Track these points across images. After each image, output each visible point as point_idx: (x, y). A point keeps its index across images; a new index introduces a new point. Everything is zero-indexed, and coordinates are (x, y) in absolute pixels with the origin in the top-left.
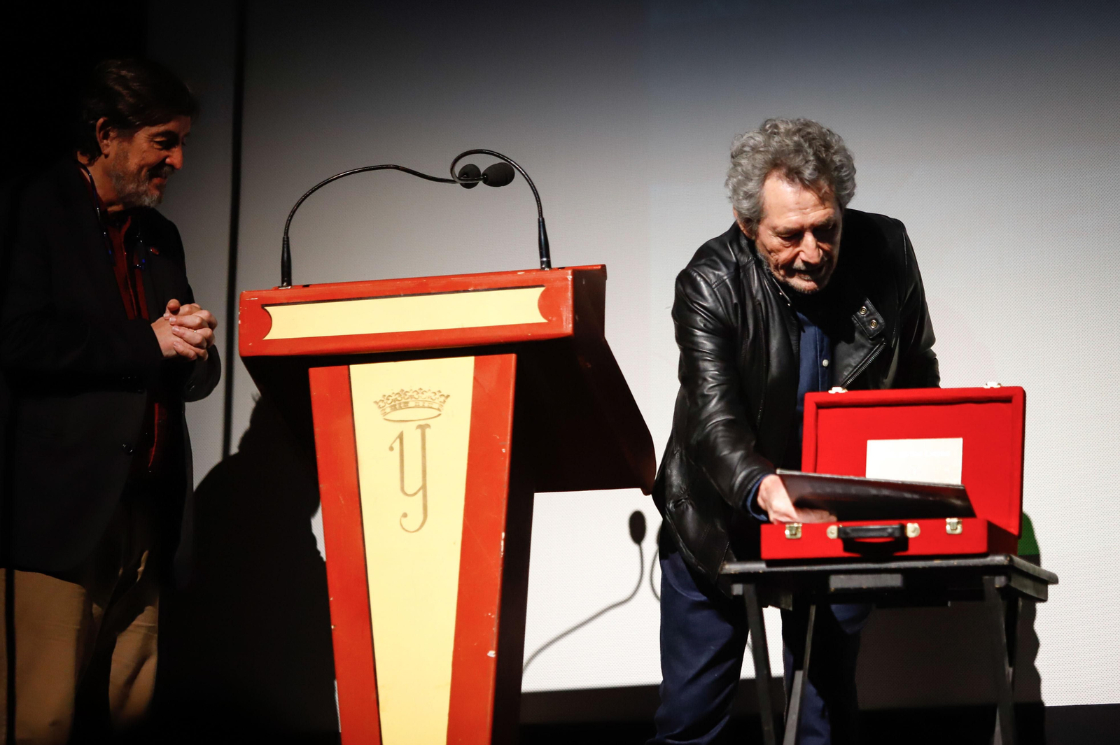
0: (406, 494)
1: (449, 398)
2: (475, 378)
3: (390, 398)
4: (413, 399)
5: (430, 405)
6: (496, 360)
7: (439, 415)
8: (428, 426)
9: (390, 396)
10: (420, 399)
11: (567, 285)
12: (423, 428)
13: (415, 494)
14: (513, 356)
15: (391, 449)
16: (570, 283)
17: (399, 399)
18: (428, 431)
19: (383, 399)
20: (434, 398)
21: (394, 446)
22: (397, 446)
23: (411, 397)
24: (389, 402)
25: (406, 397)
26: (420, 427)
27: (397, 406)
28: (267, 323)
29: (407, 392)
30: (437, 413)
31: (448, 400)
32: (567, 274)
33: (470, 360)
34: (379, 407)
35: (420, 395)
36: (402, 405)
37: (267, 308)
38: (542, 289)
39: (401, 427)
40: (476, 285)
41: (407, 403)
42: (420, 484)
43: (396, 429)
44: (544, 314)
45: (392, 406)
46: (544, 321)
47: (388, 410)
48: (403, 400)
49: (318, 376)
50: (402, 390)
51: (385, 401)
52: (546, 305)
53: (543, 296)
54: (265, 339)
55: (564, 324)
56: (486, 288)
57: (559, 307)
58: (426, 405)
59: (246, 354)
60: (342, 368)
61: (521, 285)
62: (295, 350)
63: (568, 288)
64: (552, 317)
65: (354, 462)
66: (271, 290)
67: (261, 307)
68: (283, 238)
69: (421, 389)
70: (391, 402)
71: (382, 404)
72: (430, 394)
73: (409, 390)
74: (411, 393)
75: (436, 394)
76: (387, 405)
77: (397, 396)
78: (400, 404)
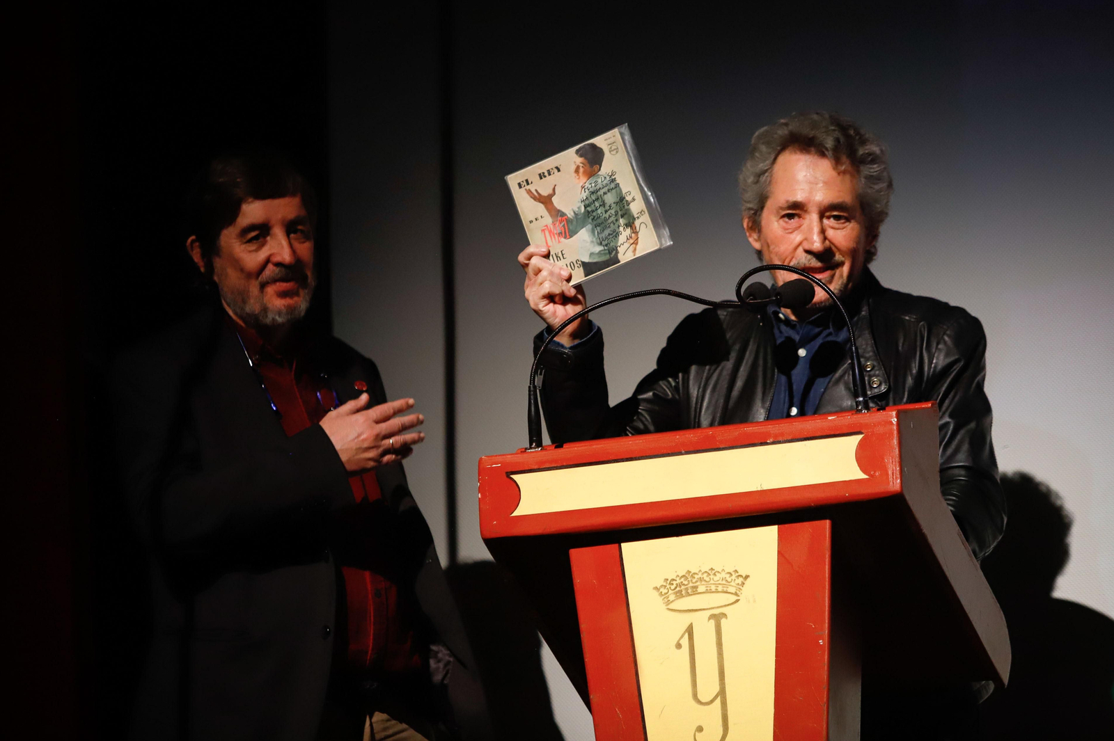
0: (700, 702)
1: (748, 579)
2: (779, 553)
3: (675, 583)
4: (703, 583)
5: (725, 589)
6: (806, 530)
7: (737, 601)
8: (724, 615)
9: (673, 580)
10: (712, 582)
11: (891, 431)
12: (717, 618)
13: (712, 701)
14: (827, 523)
15: (679, 646)
16: (895, 428)
17: (686, 583)
18: (723, 621)
19: (665, 584)
20: (729, 580)
21: (681, 642)
22: (685, 642)
23: (701, 579)
24: (673, 587)
25: (694, 581)
26: (712, 617)
27: (683, 592)
28: (515, 495)
29: (695, 573)
30: (734, 598)
31: (748, 582)
32: (892, 417)
33: (772, 531)
34: (661, 594)
35: (712, 577)
36: (690, 591)
37: (515, 477)
38: (860, 437)
39: (686, 620)
40: (776, 436)
41: (696, 587)
42: (717, 689)
43: (684, 621)
44: (864, 469)
45: (676, 593)
46: (865, 476)
47: (672, 597)
48: (691, 585)
49: (581, 558)
50: (689, 572)
51: (668, 586)
52: (864, 457)
53: (861, 446)
54: (513, 515)
55: (891, 479)
56: (790, 438)
57: (883, 459)
58: (720, 589)
59: (488, 535)
60: (612, 548)
61: (832, 433)
62: (552, 528)
63: (892, 434)
64: (875, 472)
65: (633, 665)
66: (516, 454)
67: (505, 474)
68: (529, 387)
69: (712, 569)
70: (676, 588)
71: (664, 591)
72: (723, 575)
73: (697, 572)
74: (700, 575)
75: (731, 574)
76: (670, 592)
77: (682, 580)
78: (687, 589)
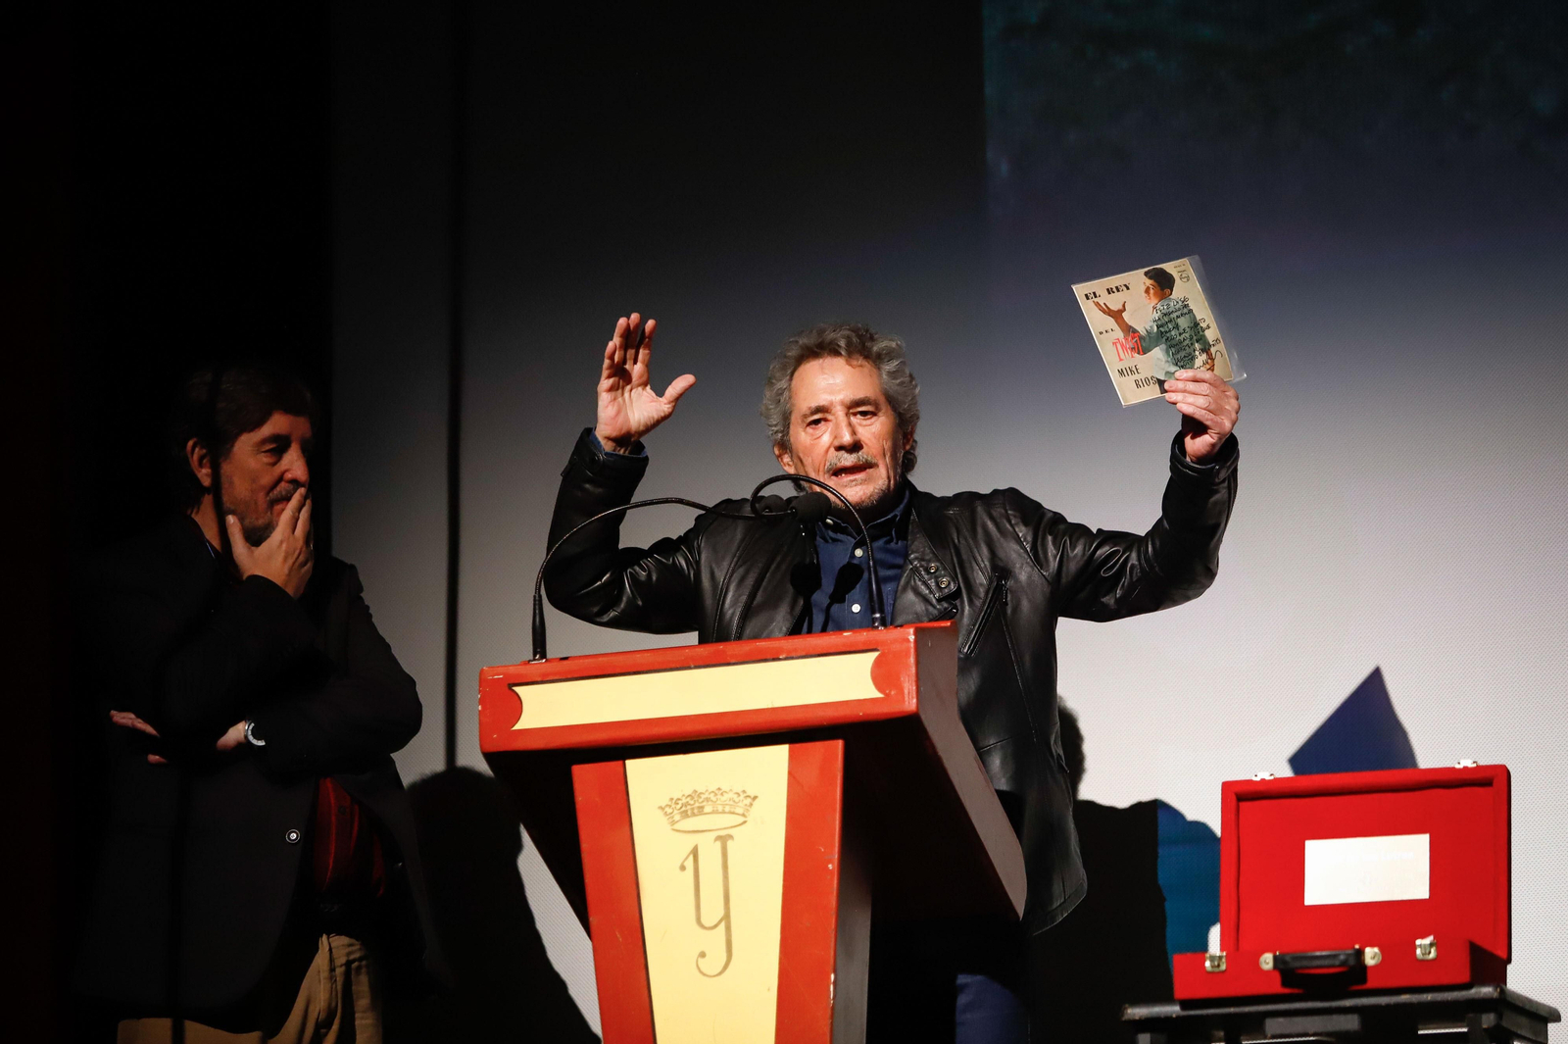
0: (703, 927)
1: (757, 800)
2: (790, 773)
3: (680, 802)
4: (710, 803)
5: (732, 810)
6: (816, 749)
7: (745, 822)
8: (731, 837)
9: (679, 799)
10: (719, 802)
11: (908, 649)
12: (724, 840)
13: (716, 926)
14: (840, 744)
15: (683, 868)
16: (912, 645)
17: (692, 802)
18: (730, 843)
19: (670, 803)
20: (737, 800)
21: (686, 864)
22: (690, 864)
23: (708, 800)
24: (679, 807)
25: (700, 800)
26: (718, 838)
27: (689, 813)
28: (516, 708)
29: (701, 793)
30: (741, 819)
31: (756, 803)
32: (909, 635)
33: (782, 752)
34: (666, 814)
35: (719, 797)
36: (696, 811)
37: (516, 689)
38: (875, 654)
40: (789, 652)
41: (702, 807)
42: (721, 913)
43: (690, 842)
44: (879, 688)
45: (681, 813)
46: (880, 695)
47: (677, 817)
48: (697, 805)
49: (585, 777)
50: (695, 791)
51: (673, 806)
52: (882, 675)
53: (877, 664)
54: (514, 728)
55: (906, 699)
56: (804, 654)
57: (899, 678)
58: (727, 809)
59: (492, 748)
60: (616, 765)
61: (848, 649)
62: (554, 743)
63: (910, 652)
64: (890, 691)
65: (634, 887)
66: (520, 665)
67: (507, 688)
68: (535, 597)
69: (719, 789)
70: (681, 808)
71: (669, 810)
72: (731, 795)
73: (703, 791)
74: (706, 795)
75: (738, 794)
76: (676, 812)
77: (688, 799)
78: (693, 809)
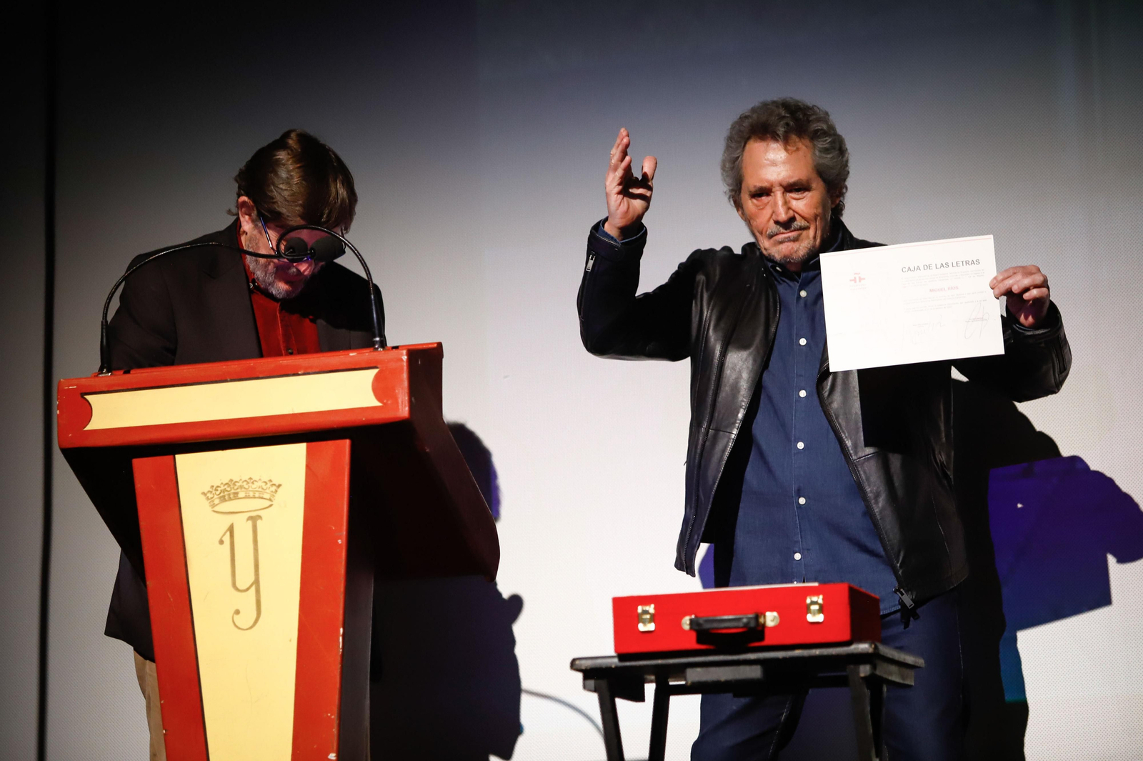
0: (237, 589)
1: (281, 488)
2: (308, 466)
3: (219, 489)
4: (243, 490)
5: (261, 496)
6: (329, 447)
7: (271, 505)
8: (260, 517)
9: (218, 487)
10: (250, 489)
11: (402, 367)
12: (254, 520)
13: (248, 589)
14: (347, 442)
15: (221, 542)
16: (405, 364)
17: (229, 489)
18: (259, 522)
19: (211, 490)
20: (265, 487)
21: (224, 539)
22: (227, 539)
23: (241, 487)
24: (218, 493)
25: (236, 488)
26: (250, 518)
27: (227, 497)
28: (87, 412)
29: (236, 482)
30: (269, 503)
31: (280, 490)
32: (402, 355)
33: (301, 448)
34: (208, 498)
35: (250, 484)
36: (232, 496)
37: (87, 397)
38: (376, 371)
39: (229, 520)
40: (306, 368)
41: (237, 493)
42: (252, 579)
43: (226, 521)
44: (378, 398)
45: (220, 498)
46: (379, 404)
47: (217, 501)
48: (233, 491)
49: (142, 467)
50: (231, 480)
51: (214, 492)
52: (380, 388)
53: (377, 378)
54: (85, 429)
55: (400, 407)
56: (317, 370)
57: (395, 390)
58: (257, 495)
59: (68, 445)
60: (167, 458)
61: (353, 367)
62: (118, 441)
63: (403, 369)
64: (387, 401)
65: (183, 557)
66: (91, 378)
67: (80, 396)
68: (102, 322)
69: (251, 479)
70: (220, 493)
71: (210, 495)
72: (260, 484)
73: (238, 480)
74: (240, 483)
76: (216, 497)
77: (226, 486)
78: (229, 495)
